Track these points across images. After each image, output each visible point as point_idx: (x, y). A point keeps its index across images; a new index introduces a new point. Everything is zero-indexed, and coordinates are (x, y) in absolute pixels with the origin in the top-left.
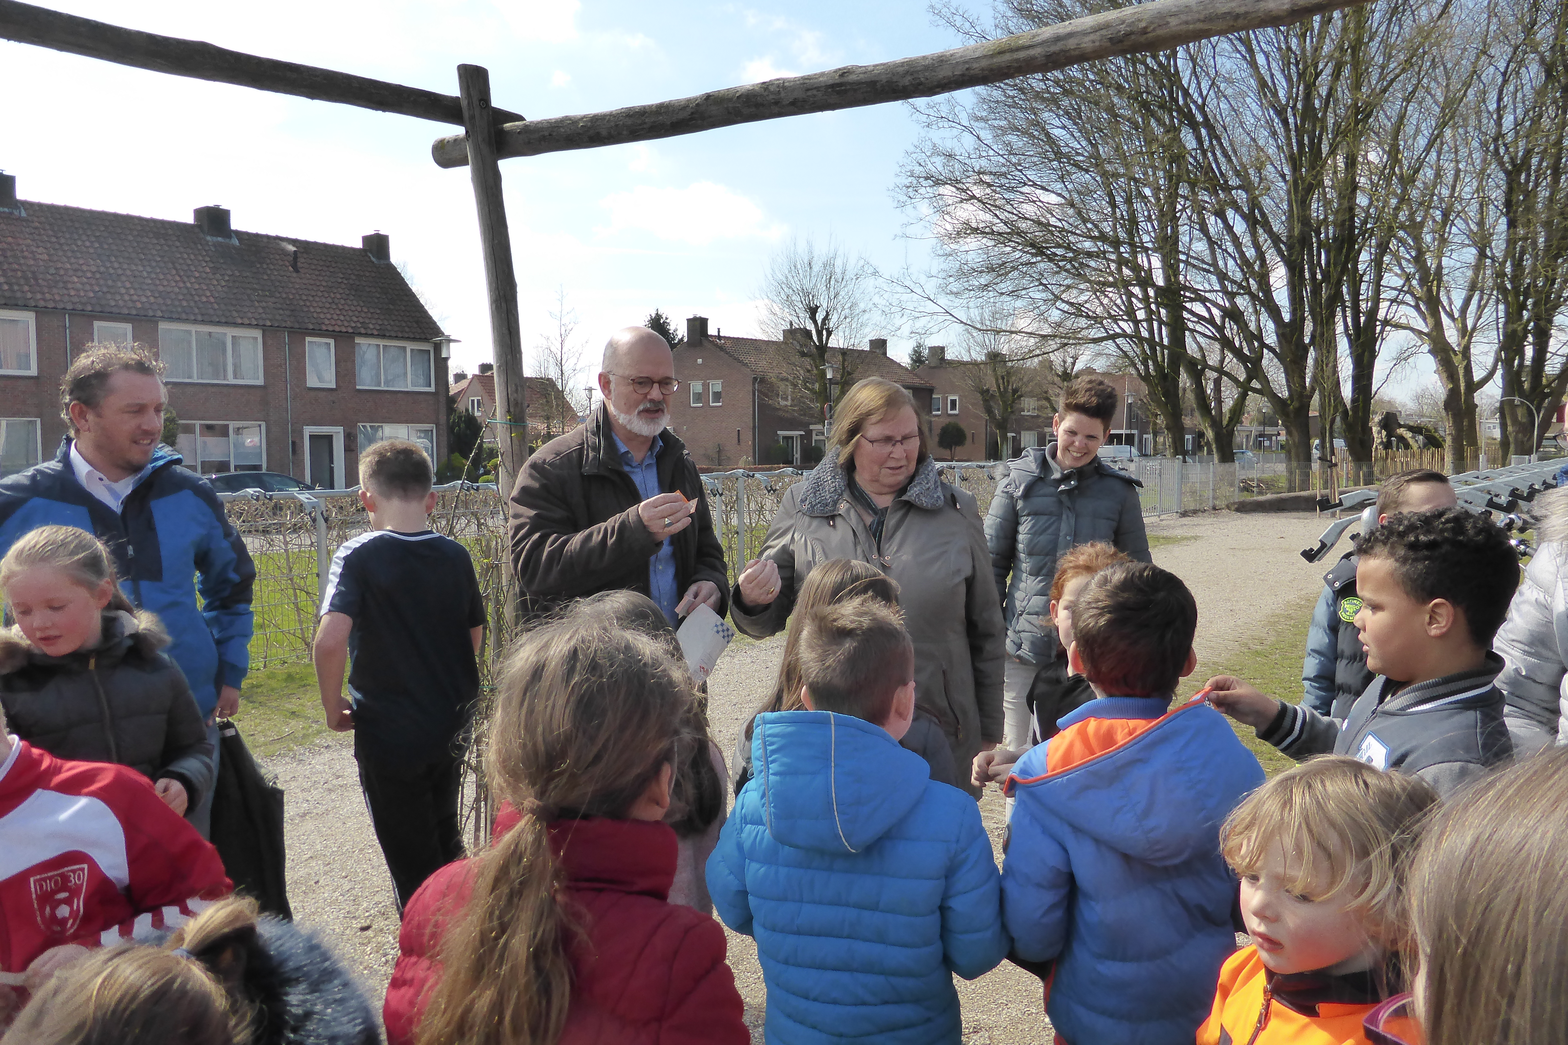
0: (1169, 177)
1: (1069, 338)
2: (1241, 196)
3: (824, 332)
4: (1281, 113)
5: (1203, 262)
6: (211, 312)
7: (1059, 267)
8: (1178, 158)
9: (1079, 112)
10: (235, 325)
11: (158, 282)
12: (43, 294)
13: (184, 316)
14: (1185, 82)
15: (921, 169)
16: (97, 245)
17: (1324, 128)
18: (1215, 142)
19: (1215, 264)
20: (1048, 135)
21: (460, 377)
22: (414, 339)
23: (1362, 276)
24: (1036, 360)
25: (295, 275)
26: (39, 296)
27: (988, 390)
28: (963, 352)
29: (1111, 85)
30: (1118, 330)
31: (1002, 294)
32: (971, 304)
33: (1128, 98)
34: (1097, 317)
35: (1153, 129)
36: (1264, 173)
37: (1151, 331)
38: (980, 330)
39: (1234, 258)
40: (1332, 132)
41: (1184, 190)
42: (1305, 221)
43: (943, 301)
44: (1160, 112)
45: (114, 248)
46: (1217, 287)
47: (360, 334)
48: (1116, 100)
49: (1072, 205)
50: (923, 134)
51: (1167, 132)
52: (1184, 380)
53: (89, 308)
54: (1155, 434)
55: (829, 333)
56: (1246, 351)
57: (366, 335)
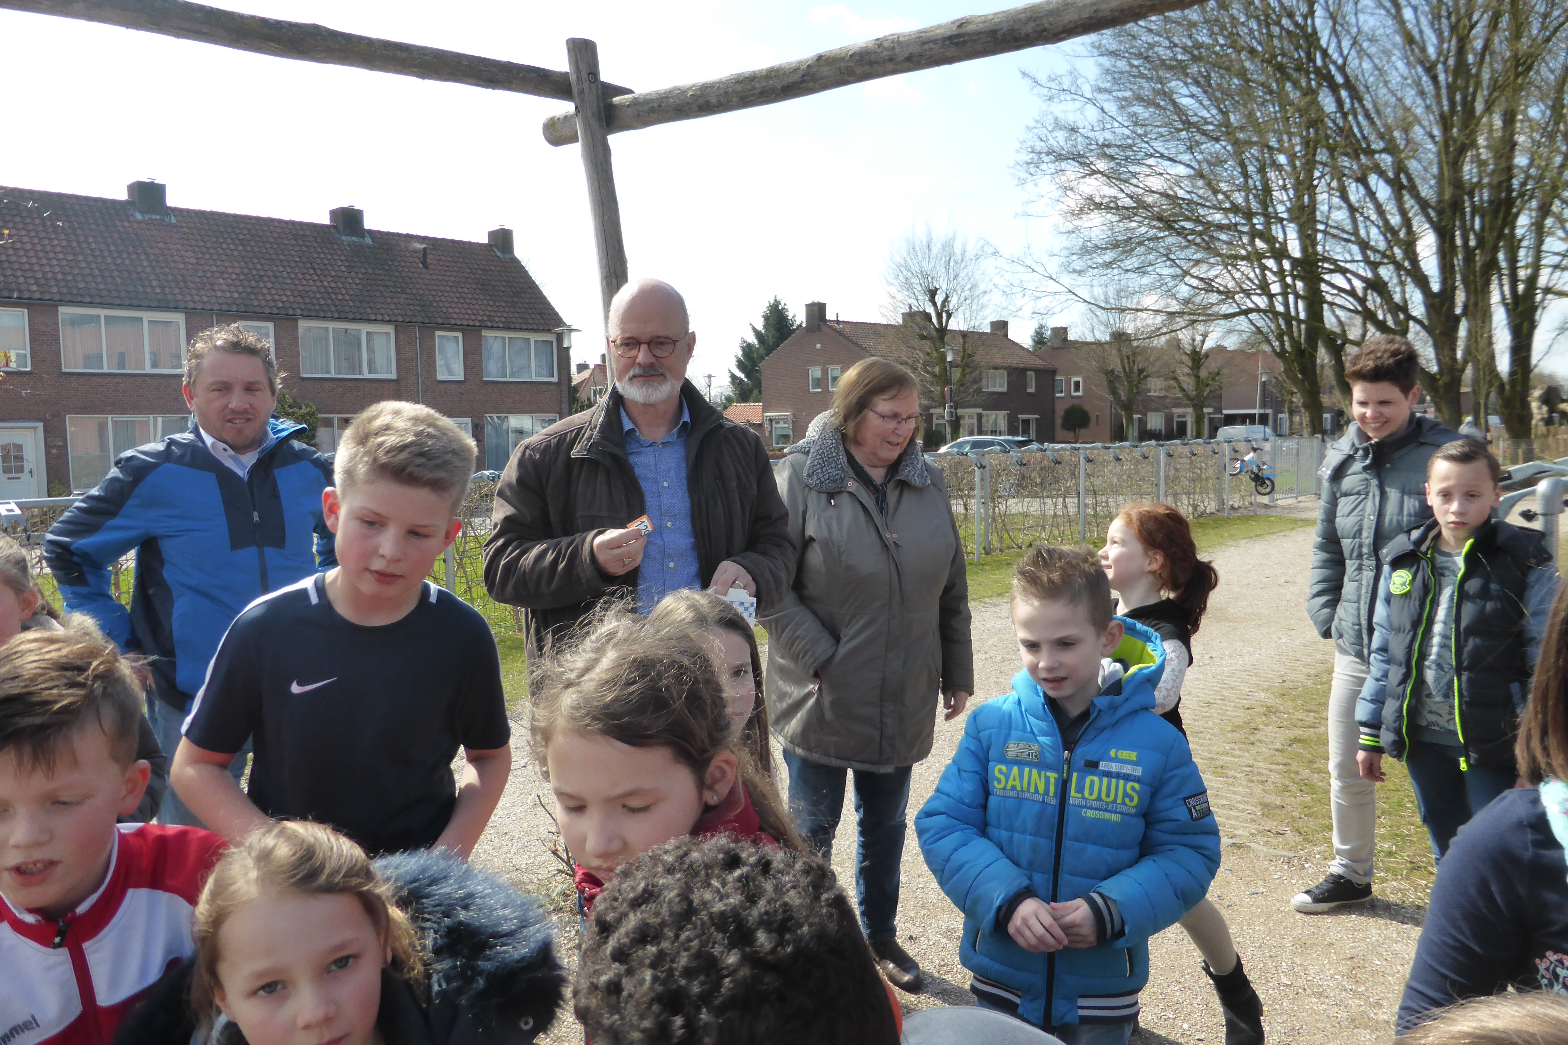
0: (1306, 143)
1: (1199, 314)
2: (1386, 160)
3: (944, 315)
4: (1430, 70)
5: (1344, 231)
6: (347, 309)
7: (1189, 241)
8: (1316, 122)
9: (1208, 78)
10: (369, 321)
11: (297, 282)
12: (192, 295)
13: (322, 314)
14: (1323, 43)
15: (1042, 144)
16: (241, 248)
17: (1478, 85)
18: (1356, 105)
19: (1356, 233)
20: (1174, 103)
21: (582, 367)
22: (537, 330)
23: (1520, 241)
24: (1163, 339)
25: (424, 271)
26: (188, 298)
27: (1112, 371)
28: (1087, 332)
29: (1243, 48)
30: (1251, 306)
31: (1127, 271)
32: (1095, 283)
33: (1262, 61)
34: (1229, 292)
35: (1287, 94)
36: (1411, 135)
37: (1286, 304)
38: (1104, 309)
39: (1378, 227)
40: (1488, 88)
41: (1322, 155)
42: (1458, 184)
43: (1067, 280)
44: (1295, 75)
45: (256, 249)
46: (1359, 257)
47: (486, 327)
48: (1247, 64)
49: (1202, 176)
50: (1044, 106)
51: (1305, 94)
52: (1323, 356)
53: (234, 308)
54: (1291, 413)
55: (949, 315)
56: (1390, 323)
57: (492, 328)
